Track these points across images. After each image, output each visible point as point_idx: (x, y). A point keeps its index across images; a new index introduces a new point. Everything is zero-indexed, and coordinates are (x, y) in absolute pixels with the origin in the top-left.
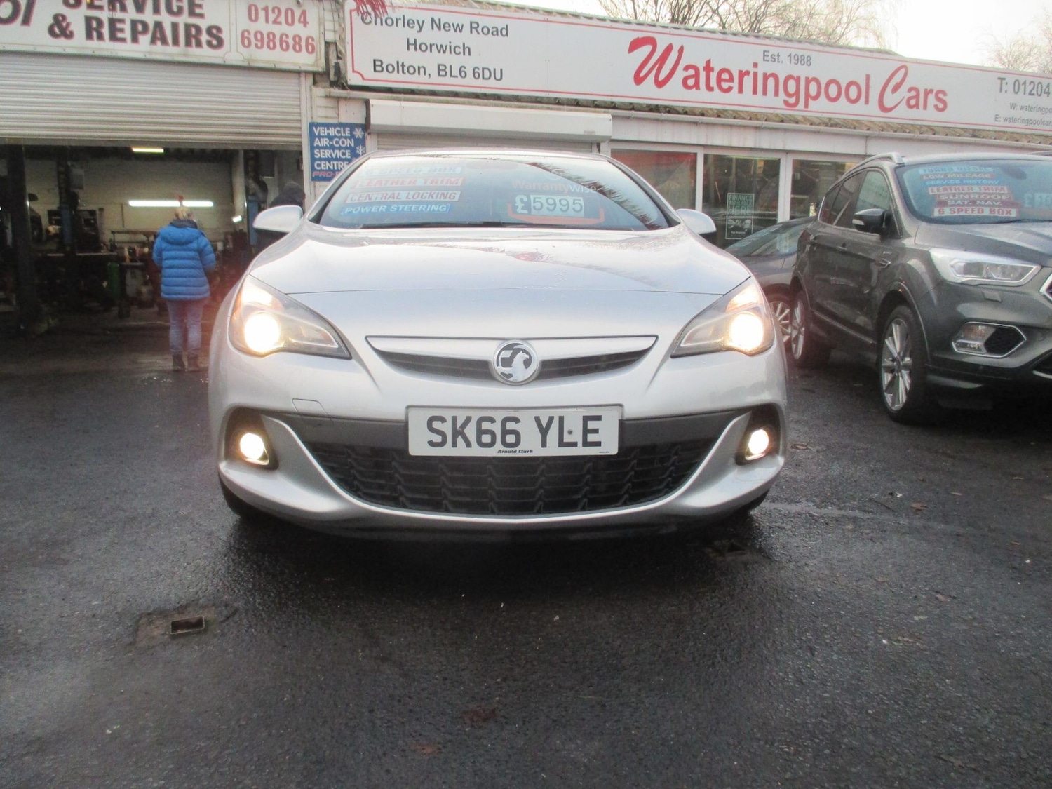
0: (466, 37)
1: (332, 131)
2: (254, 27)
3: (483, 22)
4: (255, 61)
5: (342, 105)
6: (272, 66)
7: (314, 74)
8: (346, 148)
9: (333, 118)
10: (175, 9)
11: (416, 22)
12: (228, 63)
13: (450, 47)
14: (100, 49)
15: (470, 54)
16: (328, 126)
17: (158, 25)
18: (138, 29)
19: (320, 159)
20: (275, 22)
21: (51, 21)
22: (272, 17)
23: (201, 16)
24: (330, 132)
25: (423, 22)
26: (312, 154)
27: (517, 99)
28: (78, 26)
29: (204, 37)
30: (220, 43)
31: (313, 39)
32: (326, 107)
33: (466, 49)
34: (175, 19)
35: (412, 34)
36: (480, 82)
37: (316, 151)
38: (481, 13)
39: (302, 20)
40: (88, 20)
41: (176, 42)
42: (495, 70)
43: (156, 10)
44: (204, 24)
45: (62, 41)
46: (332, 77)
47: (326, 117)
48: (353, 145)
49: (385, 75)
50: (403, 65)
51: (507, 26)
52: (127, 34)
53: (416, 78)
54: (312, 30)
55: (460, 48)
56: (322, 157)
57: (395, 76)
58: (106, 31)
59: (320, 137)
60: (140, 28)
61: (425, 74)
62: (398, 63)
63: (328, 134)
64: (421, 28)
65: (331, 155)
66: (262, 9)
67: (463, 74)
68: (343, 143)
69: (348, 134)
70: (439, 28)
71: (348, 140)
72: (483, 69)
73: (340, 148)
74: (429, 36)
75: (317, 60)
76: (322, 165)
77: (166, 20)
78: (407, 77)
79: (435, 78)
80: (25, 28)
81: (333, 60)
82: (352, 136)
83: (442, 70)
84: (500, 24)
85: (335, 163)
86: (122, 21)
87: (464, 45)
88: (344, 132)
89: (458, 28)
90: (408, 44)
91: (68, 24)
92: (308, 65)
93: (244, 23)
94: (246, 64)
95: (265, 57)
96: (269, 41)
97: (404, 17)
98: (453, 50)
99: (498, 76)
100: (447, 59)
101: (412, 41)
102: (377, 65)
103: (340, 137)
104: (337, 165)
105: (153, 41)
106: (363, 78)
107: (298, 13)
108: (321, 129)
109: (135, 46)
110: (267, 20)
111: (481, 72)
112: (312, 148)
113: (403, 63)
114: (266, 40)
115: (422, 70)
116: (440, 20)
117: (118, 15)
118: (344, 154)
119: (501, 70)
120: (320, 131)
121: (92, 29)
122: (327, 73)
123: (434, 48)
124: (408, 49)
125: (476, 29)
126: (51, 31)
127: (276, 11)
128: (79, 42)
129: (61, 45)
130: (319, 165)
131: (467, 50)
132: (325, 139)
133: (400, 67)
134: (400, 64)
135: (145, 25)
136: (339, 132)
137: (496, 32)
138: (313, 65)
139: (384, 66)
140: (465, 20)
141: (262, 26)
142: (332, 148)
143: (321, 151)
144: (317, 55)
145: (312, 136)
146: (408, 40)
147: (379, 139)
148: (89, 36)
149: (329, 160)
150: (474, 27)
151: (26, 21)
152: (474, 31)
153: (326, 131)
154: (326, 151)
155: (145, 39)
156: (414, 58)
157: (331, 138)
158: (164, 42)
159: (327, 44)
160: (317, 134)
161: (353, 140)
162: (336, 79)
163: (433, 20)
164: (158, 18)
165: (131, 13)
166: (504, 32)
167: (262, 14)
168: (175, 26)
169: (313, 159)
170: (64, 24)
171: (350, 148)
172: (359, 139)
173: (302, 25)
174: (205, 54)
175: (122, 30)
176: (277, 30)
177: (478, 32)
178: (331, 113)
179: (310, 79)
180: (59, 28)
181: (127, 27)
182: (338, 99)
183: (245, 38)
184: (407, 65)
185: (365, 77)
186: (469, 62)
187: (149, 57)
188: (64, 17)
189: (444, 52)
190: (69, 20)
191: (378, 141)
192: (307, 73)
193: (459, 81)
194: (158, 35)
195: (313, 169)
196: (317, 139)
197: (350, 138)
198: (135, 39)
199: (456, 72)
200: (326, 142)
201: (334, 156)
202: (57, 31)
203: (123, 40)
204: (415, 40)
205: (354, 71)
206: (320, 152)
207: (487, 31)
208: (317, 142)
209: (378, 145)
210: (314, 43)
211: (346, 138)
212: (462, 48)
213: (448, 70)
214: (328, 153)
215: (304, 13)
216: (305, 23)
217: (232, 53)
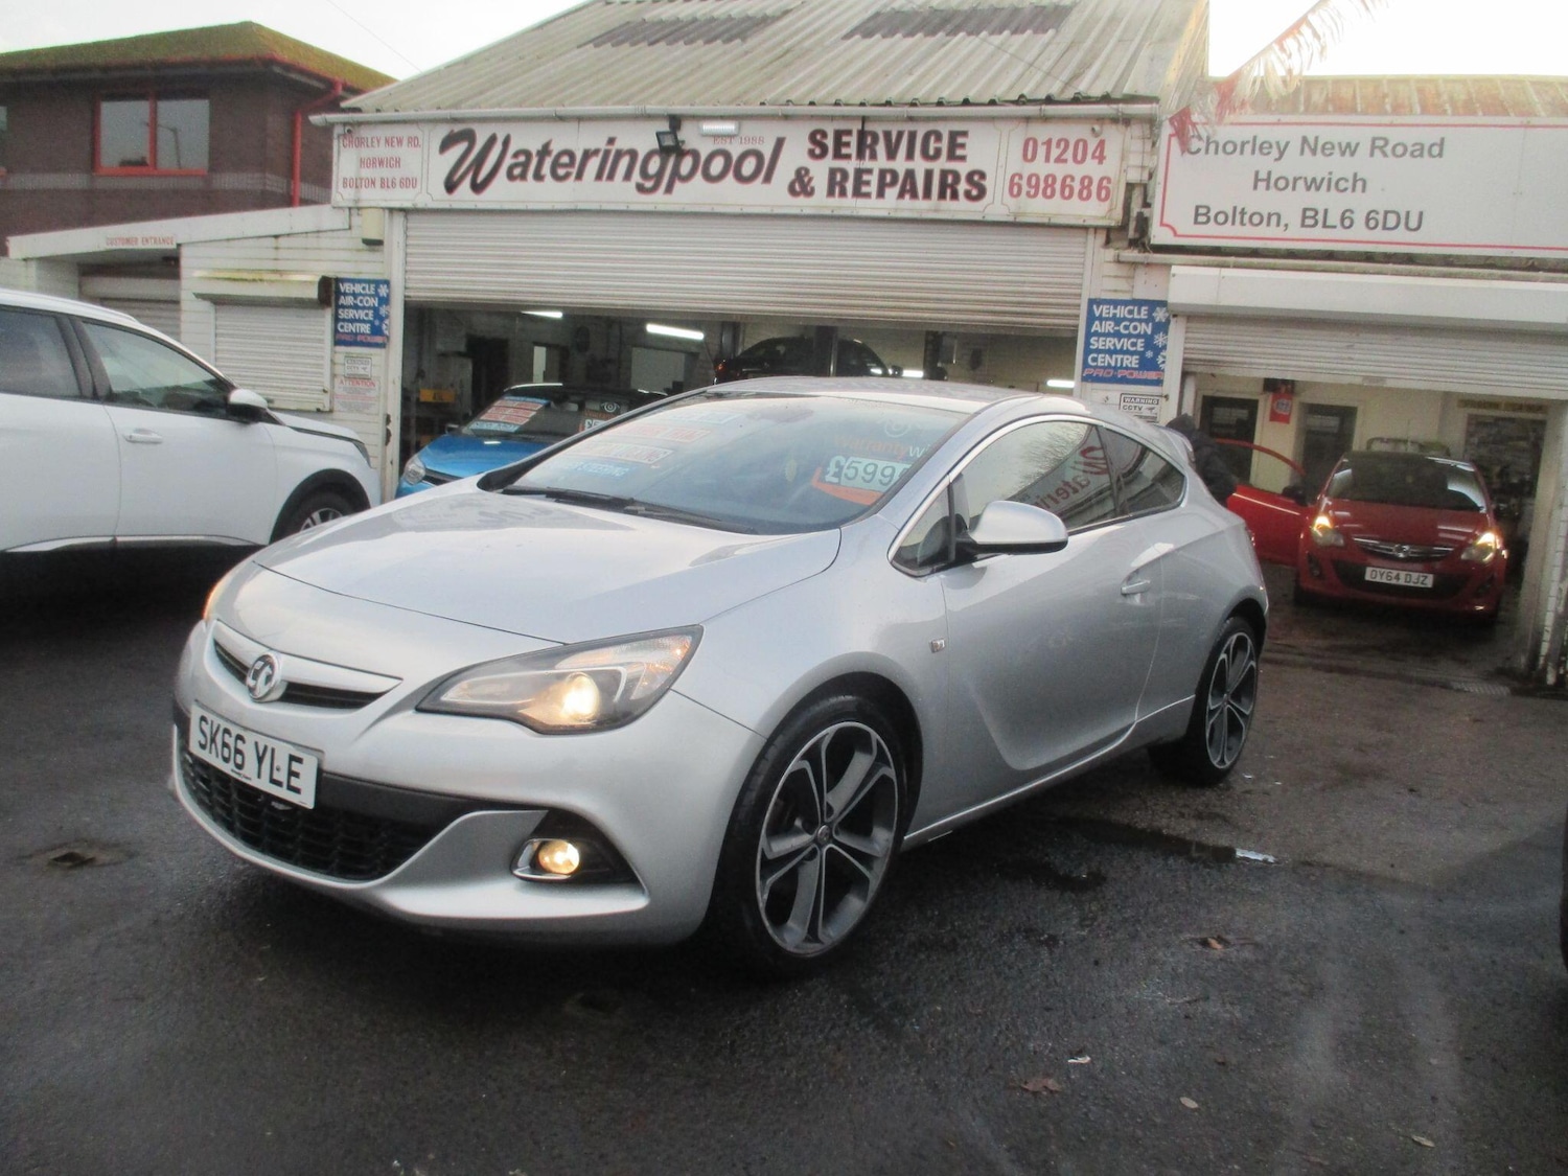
0: (1362, 164)
1: (1122, 312)
2: (1028, 169)
3: (1395, 135)
4: (1024, 214)
5: (1141, 274)
6: (1046, 220)
7: (1109, 230)
8: (1138, 336)
9: (1125, 292)
10: (931, 152)
11: (1275, 146)
12: (989, 218)
13: (1330, 180)
14: (840, 208)
15: (1364, 190)
16: (1115, 303)
17: (910, 174)
18: (886, 179)
19: (1098, 351)
20: (1059, 160)
21: (792, 176)
22: (1055, 152)
23: (963, 158)
24: (1117, 311)
25: (1287, 144)
26: (1087, 343)
27: (1447, 261)
28: (820, 181)
29: (962, 187)
30: (982, 192)
31: (1109, 180)
32: (1116, 277)
33: (1358, 182)
34: (929, 165)
35: (1264, 164)
36: (1379, 234)
37: (1092, 340)
38: (1395, 122)
39: (1097, 154)
40: (833, 172)
41: (927, 194)
42: (1408, 213)
43: (910, 156)
44: (963, 169)
45: (802, 200)
46: (1131, 233)
47: (1116, 291)
48: (1149, 332)
49: (1211, 228)
50: (1243, 212)
51: (1443, 140)
52: (873, 188)
53: (1262, 231)
54: (1110, 167)
55: (1347, 180)
56: (1100, 347)
57: (1228, 229)
58: (849, 186)
59: (1101, 319)
60: (888, 178)
61: (1278, 224)
62: (1235, 208)
63: (1115, 315)
64: (1281, 154)
65: (1114, 345)
66: (1043, 144)
67: (1347, 223)
68: (1135, 328)
69: (1143, 316)
70: (1314, 152)
71: (1143, 324)
72: (1386, 213)
73: (1129, 336)
74: (1296, 164)
75: (1110, 210)
76: (1100, 360)
77: (920, 166)
78: (1248, 230)
79: (1296, 230)
80: (766, 186)
81: (1136, 209)
82: (1150, 319)
83: (1309, 217)
84: (1428, 137)
85: (1120, 357)
86: (869, 171)
87: (1355, 175)
88: (1139, 313)
89: (1350, 149)
90: (1257, 180)
91: (810, 179)
92: (1096, 218)
93: (1016, 164)
94: (1011, 219)
95: (1038, 208)
96: (1045, 187)
97: (1255, 138)
98: (1335, 185)
99: (1413, 223)
100: (1320, 200)
101: (1263, 175)
102: (1201, 214)
103: (1132, 320)
104: (1122, 360)
105: (901, 195)
106: (1175, 234)
107: (1092, 144)
108: (1104, 308)
109: (880, 203)
110: (1047, 159)
111: (1380, 217)
112: (1089, 335)
113: (1243, 209)
114: (1042, 185)
115: (1274, 218)
116: (1317, 138)
117: (867, 164)
118: (1134, 344)
119: (1421, 214)
120: (1105, 310)
121: (835, 184)
122: (1123, 227)
123: (1300, 184)
124: (1255, 187)
125: (1381, 148)
126: (792, 191)
127: (1062, 145)
128: (820, 201)
129: (802, 205)
130: (1095, 360)
131: (1359, 184)
132: (1108, 323)
133: (1239, 215)
134: (1239, 210)
135: (894, 174)
136: (1131, 312)
137: (1419, 151)
138: (1103, 218)
139: (1212, 215)
140: (1363, 136)
141: (1041, 167)
142: (1118, 335)
143: (1101, 339)
144: (1111, 204)
145: (1091, 319)
146: (1257, 173)
147: (1189, 325)
148: (831, 193)
149: (1111, 352)
150: (1378, 146)
151: (768, 179)
152: (1377, 152)
153: (1112, 311)
154: (1108, 339)
155: (892, 193)
156: (1263, 201)
157: (1117, 321)
158: (914, 195)
159: (1130, 187)
160: (1097, 314)
161: (1150, 324)
162: (1137, 236)
163: (1305, 140)
164: (910, 165)
165: (882, 161)
166: (1436, 150)
167: (1042, 150)
168: (929, 174)
169: (1087, 351)
170: (806, 179)
171: (1145, 337)
172: (1160, 322)
173: (1097, 161)
174: (961, 208)
175: (868, 183)
176: (1060, 171)
177: (1385, 155)
178: (1122, 285)
179: (1102, 238)
180: (801, 184)
181: (874, 179)
182: (1134, 264)
183: (1014, 188)
184: (1249, 211)
185: (1179, 232)
186: (1360, 204)
187: (893, 215)
188: (807, 171)
189: (1318, 188)
190: (811, 175)
191: (1187, 328)
192: (1096, 229)
193: (1339, 233)
194: (908, 188)
195: (1085, 365)
196: (1097, 322)
197: (1146, 321)
198: (881, 194)
199: (1334, 219)
200: (1109, 327)
201: (1119, 347)
202: (797, 187)
203: (868, 195)
204: (1269, 173)
205: (1162, 224)
206: (1098, 341)
207: (1401, 151)
208: (1096, 327)
209: (1186, 332)
210: (1110, 186)
211: (1140, 321)
212: (1351, 181)
213: (1320, 217)
214: (1110, 343)
215: (1102, 144)
216: (1101, 159)
217: (997, 204)
